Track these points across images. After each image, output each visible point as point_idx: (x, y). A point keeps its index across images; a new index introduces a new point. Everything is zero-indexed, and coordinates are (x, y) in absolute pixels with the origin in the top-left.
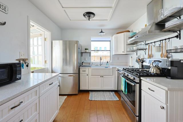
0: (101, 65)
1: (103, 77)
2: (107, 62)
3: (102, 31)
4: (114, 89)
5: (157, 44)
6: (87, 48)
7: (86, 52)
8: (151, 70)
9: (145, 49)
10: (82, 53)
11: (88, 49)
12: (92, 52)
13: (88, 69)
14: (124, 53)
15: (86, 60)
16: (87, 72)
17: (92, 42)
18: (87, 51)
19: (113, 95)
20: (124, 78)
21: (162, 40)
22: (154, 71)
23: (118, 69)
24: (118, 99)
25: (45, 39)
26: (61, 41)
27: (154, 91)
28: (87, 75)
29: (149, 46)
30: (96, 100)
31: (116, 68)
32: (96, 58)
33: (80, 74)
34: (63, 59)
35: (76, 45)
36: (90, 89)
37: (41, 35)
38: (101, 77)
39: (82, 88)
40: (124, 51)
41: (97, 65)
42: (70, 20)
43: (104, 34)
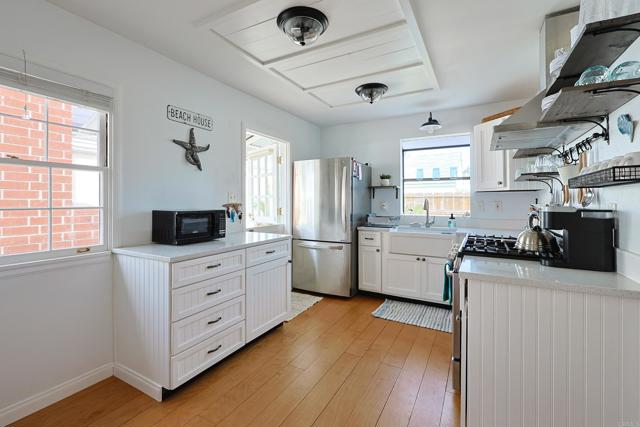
0: (428, 225)
1: (424, 260)
2: (452, 218)
3: (430, 119)
6: (386, 174)
7: (382, 187)
10: (371, 189)
11: (388, 177)
13: (382, 234)
15: (385, 210)
16: (377, 243)
18: (387, 182)
25: (279, 160)
26: (317, 162)
28: (378, 251)
31: (464, 235)
32: (442, 202)
33: (360, 247)
34: (322, 207)
35: (345, 168)
36: (385, 291)
37: (271, 151)
38: (418, 259)
39: (364, 285)
40: (502, 180)
41: (416, 226)
42: (331, 107)
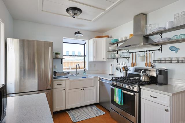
0: (77, 74)
1: (84, 89)
2: (85, 71)
3: (79, 32)
4: (95, 102)
5: (142, 54)
6: (58, 52)
8: (142, 79)
9: (128, 58)
11: (59, 54)
12: (64, 57)
13: (66, 81)
14: (105, 60)
16: (63, 86)
17: (64, 44)
18: (59, 56)
19: (97, 109)
20: (118, 89)
21: (147, 51)
22: (144, 79)
23: (100, 78)
24: (105, 113)
27: (156, 98)
28: (64, 89)
29: (133, 55)
30: (82, 120)
31: (97, 77)
35: (50, 48)
38: (82, 89)
40: (104, 58)
42: (42, 10)
43: (82, 35)
